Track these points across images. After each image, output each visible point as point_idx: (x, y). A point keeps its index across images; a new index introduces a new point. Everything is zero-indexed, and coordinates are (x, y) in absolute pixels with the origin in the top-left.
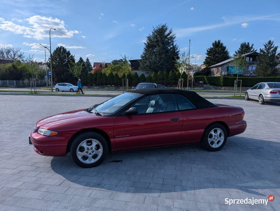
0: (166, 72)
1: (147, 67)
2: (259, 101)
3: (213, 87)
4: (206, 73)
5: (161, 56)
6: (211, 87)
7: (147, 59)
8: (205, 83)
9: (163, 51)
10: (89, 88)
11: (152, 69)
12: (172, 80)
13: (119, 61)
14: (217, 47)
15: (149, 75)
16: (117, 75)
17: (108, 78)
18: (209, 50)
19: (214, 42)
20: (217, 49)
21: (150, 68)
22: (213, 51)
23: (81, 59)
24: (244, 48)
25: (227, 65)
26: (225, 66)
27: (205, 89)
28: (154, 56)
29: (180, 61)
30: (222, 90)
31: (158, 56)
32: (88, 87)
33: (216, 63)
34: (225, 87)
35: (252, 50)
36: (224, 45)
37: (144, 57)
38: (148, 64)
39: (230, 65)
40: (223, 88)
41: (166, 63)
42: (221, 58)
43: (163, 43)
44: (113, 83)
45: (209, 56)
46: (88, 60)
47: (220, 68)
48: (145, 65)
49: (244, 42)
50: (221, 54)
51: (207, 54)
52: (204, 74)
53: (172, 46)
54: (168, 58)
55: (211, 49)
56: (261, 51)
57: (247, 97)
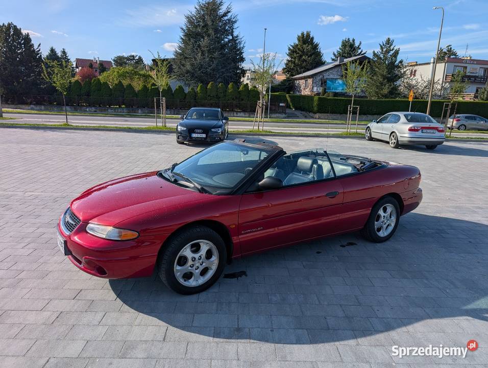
0: (222, 85)
1: (187, 74)
2: (390, 142)
3: (301, 113)
4: (287, 88)
5: (212, 55)
6: (298, 113)
7: (186, 58)
8: (288, 106)
9: (217, 45)
10: (76, 110)
11: (197, 78)
12: (233, 99)
13: (128, 59)
14: (306, 44)
15: (192, 89)
16: (130, 86)
17: (113, 92)
18: (291, 48)
19: (300, 35)
20: (304, 46)
21: (193, 76)
22: (299, 49)
23: (52, 50)
24: (347, 49)
25: (321, 76)
26: (319, 78)
27: (288, 117)
28: (200, 54)
29: (245, 65)
30: (316, 118)
31: (207, 55)
32: (73, 108)
33: (304, 72)
34: (320, 115)
35: (359, 51)
36: (316, 41)
37: (182, 56)
38: (188, 67)
39: (326, 76)
40: (317, 115)
41: (222, 68)
42: (311, 63)
43: (216, 31)
44: (123, 102)
45: (292, 58)
46: (64, 52)
47: (310, 81)
48: (184, 69)
49: (347, 38)
50: (311, 56)
51: (290, 55)
52: (284, 90)
53: (230, 37)
54: (225, 58)
55: (295, 46)
56: (375, 54)
57: (369, 135)
